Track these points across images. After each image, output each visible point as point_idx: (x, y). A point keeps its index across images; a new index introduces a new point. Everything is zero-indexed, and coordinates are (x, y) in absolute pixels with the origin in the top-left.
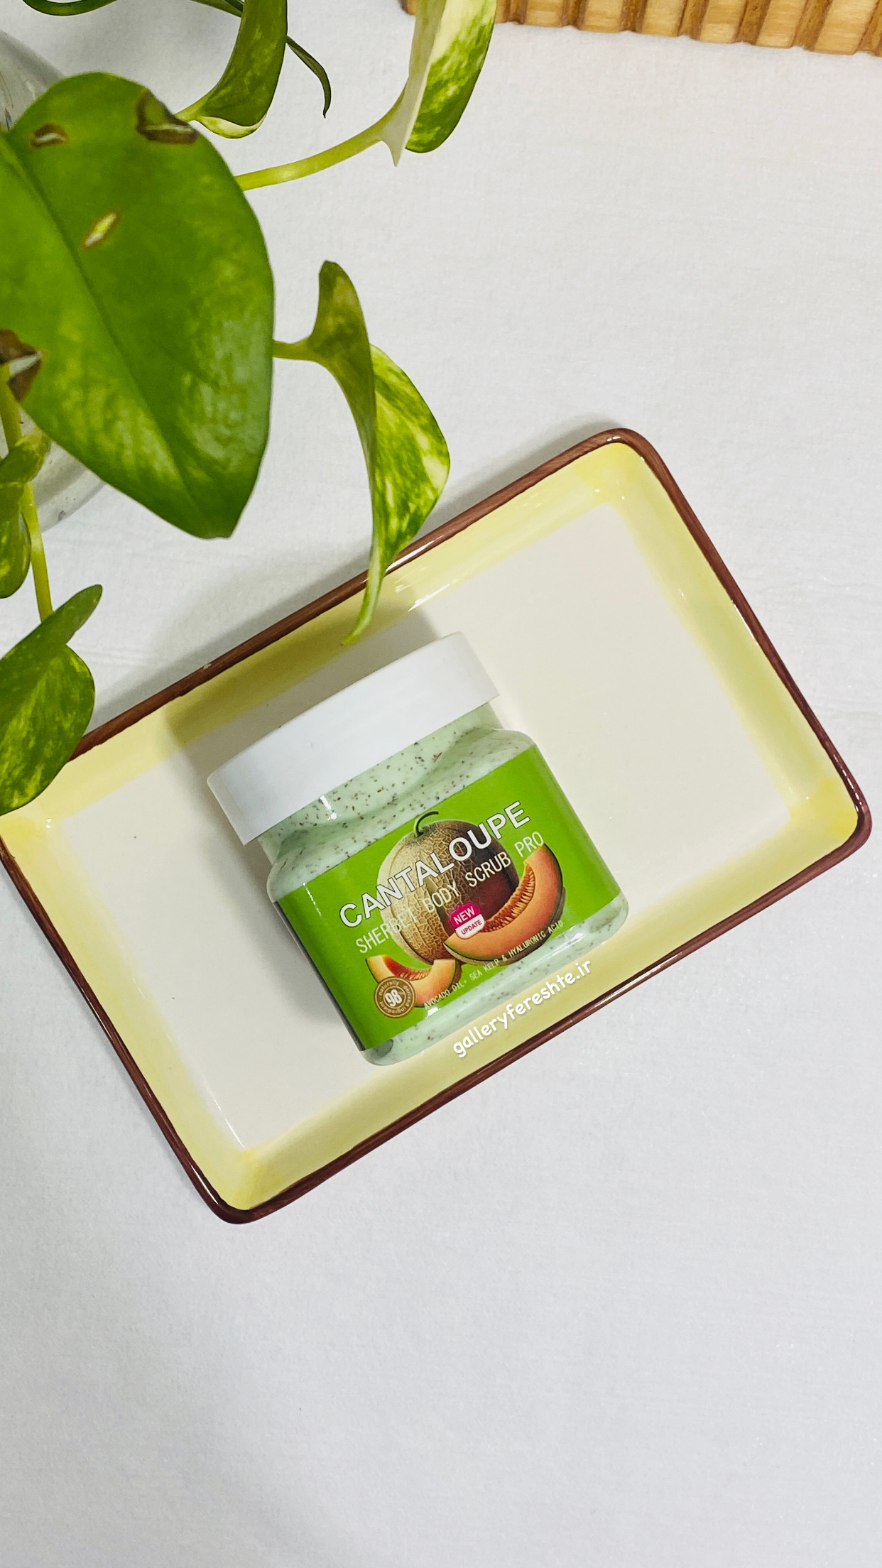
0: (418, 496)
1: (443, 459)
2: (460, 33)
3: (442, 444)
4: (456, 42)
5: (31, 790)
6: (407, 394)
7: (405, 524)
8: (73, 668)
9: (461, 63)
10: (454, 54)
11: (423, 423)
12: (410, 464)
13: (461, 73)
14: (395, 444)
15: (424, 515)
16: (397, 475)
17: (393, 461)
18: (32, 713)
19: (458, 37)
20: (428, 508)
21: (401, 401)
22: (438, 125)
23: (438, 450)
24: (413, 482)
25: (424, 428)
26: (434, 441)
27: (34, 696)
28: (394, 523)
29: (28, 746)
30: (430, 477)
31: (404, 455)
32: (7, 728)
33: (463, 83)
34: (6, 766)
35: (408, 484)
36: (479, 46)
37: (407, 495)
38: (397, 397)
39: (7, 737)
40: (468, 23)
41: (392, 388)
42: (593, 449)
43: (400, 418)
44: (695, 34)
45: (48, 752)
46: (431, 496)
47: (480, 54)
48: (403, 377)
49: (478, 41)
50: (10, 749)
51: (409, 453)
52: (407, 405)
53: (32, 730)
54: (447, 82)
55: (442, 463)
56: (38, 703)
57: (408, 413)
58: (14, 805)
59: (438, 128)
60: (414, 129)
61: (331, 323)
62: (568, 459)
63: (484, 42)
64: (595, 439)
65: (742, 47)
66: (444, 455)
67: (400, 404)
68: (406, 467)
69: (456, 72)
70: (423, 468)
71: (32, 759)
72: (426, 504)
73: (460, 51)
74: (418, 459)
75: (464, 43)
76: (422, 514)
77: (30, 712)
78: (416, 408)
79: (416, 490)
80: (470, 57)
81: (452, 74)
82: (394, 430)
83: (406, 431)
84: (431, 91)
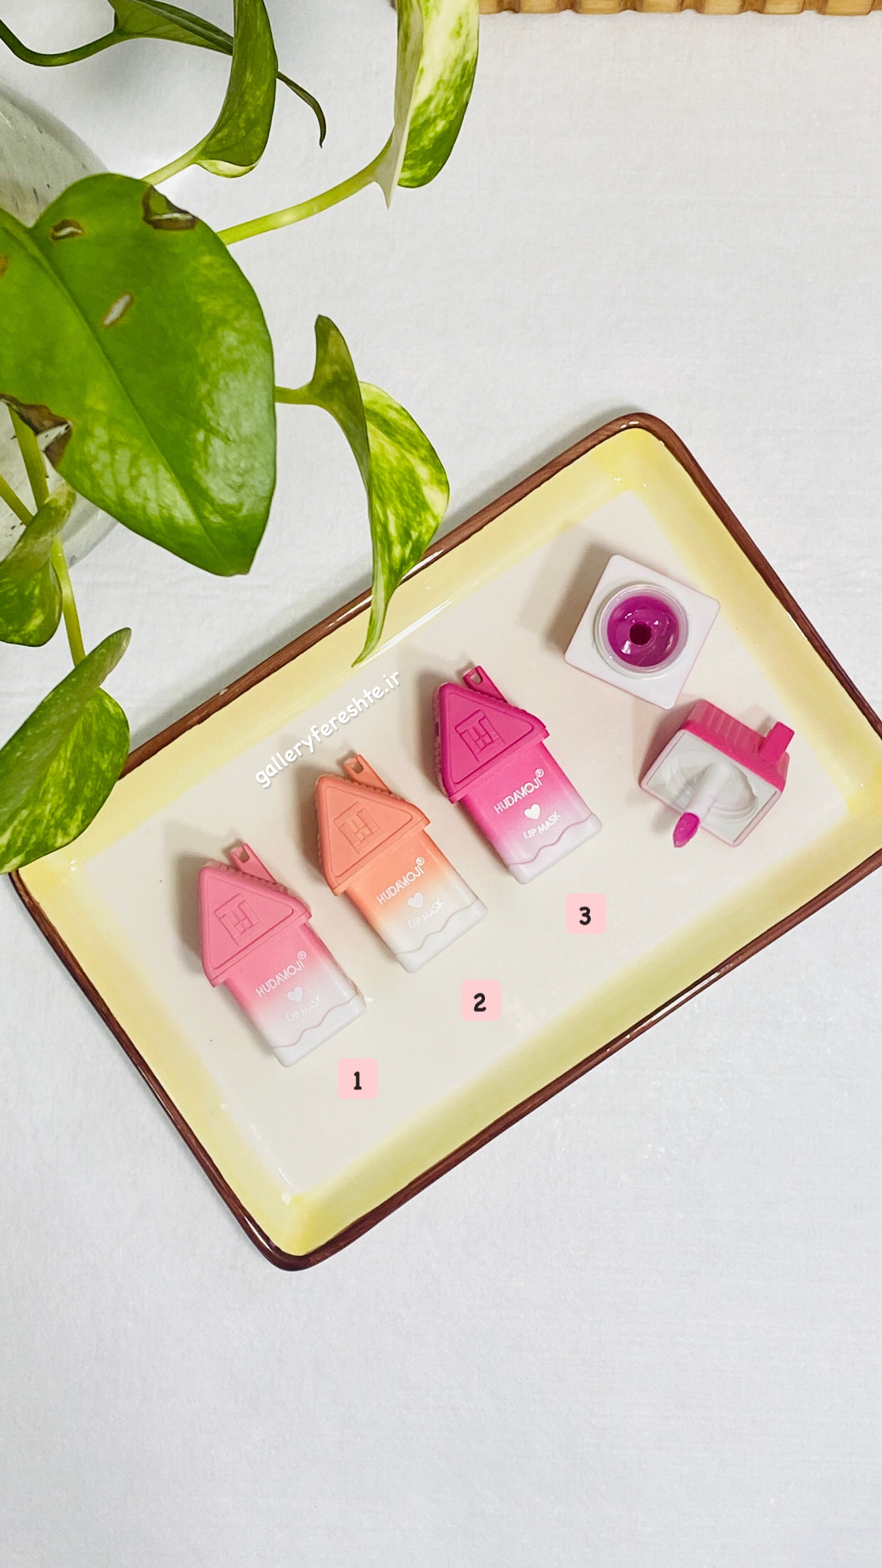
0: (420, 524)
1: (444, 487)
2: (443, 74)
3: (441, 473)
5: (73, 830)
6: (406, 428)
7: (408, 551)
8: (109, 712)
9: (447, 100)
10: (440, 92)
11: (423, 455)
12: (411, 495)
13: (449, 108)
14: (396, 478)
15: (427, 540)
16: (399, 506)
17: (393, 491)
19: (441, 77)
20: (431, 535)
21: (401, 435)
22: (430, 161)
23: (437, 479)
24: (414, 511)
25: (424, 460)
26: (434, 471)
27: (72, 739)
28: (397, 551)
29: (68, 786)
30: (430, 505)
31: (405, 486)
33: (451, 117)
34: (48, 807)
35: (410, 514)
37: (408, 523)
38: (396, 432)
39: (49, 778)
41: (391, 423)
43: (400, 452)
45: (87, 792)
46: (432, 521)
47: (467, 88)
48: (403, 412)
50: (52, 790)
53: (71, 771)
54: (435, 118)
55: (442, 491)
56: (76, 746)
57: (407, 446)
58: (59, 843)
59: (430, 163)
60: (404, 166)
61: (328, 370)
63: (469, 76)
65: (752, 16)
66: (443, 483)
67: (399, 437)
68: (407, 498)
69: (444, 109)
70: (424, 497)
71: (73, 799)
72: (427, 531)
73: (445, 90)
74: (419, 490)
75: (449, 80)
76: (424, 541)
77: (69, 752)
78: (415, 441)
79: (418, 519)
80: (456, 92)
81: (439, 112)
82: (395, 463)
83: (407, 464)
84: (420, 130)
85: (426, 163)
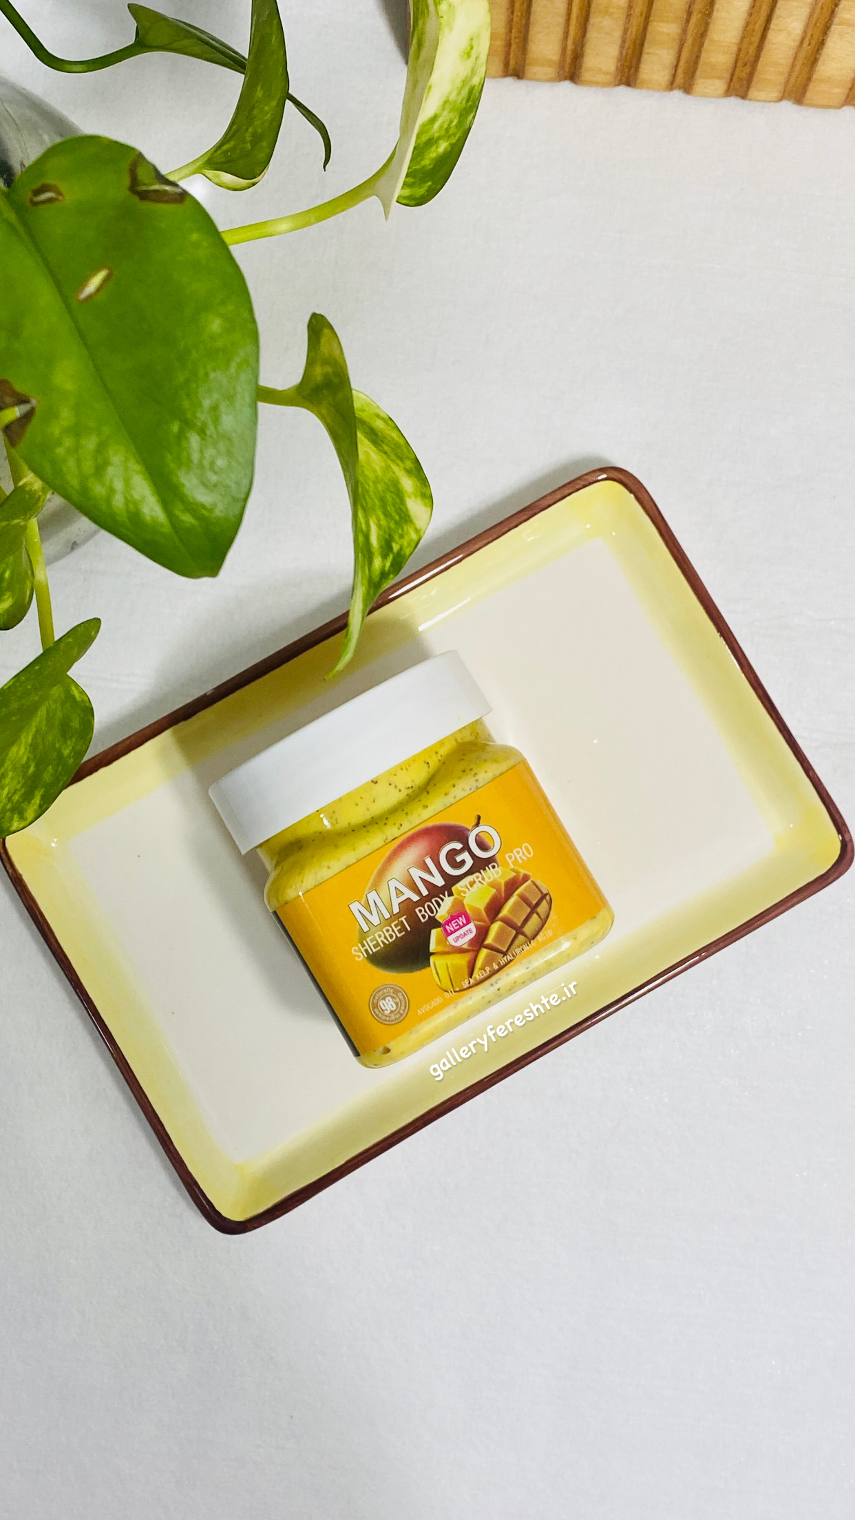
0: (402, 536)
1: (427, 501)
2: (450, 93)
3: (425, 486)
4: (446, 102)
5: (30, 814)
6: (393, 438)
7: (388, 564)
8: (74, 698)
9: (451, 122)
10: (445, 113)
11: (408, 467)
12: (394, 507)
13: (451, 131)
14: (380, 487)
15: (408, 554)
16: (382, 517)
17: (377, 502)
18: (32, 740)
19: (448, 97)
20: (412, 549)
21: (388, 445)
22: (429, 181)
23: (421, 493)
24: (397, 523)
25: (409, 472)
26: (419, 484)
27: (34, 724)
28: (377, 563)
29: (28, 771)
30: (415, 521)
31: (389, 497)
32: (7, 755)
33: (453, 140)
34: (6, 791)
35: (393, 525)
36: (470, 103)
37: (390, 535)
38: (382, 441)
39: (8, 764)
40: (458, 83)
41: (380, 434)
42: (585, 486)
43: (385, 461)
44: (687, 88)
45: (47, 777)
46: (414, 536)
47: (471, 112)
48: (389, 422)
49: (468, 100)
50: (10, 774)
51: (395, 497)
52: (392, 449)
53: (31, 755)
54: (439, 138)
55: (426, 506)
56: (38, 732)
57: (393, 457)
58: (13, 828)
59: (430, 183)
60: (405, 184)
61: (319, 371)
62: (559, 496)
63: (474, 101)
64: (586, 477)
65: (734, 101)
66: (428, 498)
67: (386, 448)
68: (391, 509)
69: (447, 130)
70: (407, 509)
71: (31, 784)
72: (409, 544)
73: (450, 111)
74: (403, 502)
75: (455, 102)
76: (405, 554)
77: (30, 738)
78: (402, 452)
79: (400, 531)
80: (461, 116)
81: (443, 132)
82: (379, 473)
83: (391, 474)
84: (423, 148)
85: (426, 182)
